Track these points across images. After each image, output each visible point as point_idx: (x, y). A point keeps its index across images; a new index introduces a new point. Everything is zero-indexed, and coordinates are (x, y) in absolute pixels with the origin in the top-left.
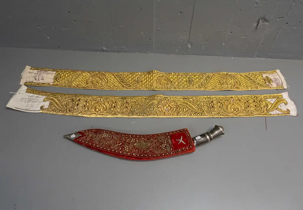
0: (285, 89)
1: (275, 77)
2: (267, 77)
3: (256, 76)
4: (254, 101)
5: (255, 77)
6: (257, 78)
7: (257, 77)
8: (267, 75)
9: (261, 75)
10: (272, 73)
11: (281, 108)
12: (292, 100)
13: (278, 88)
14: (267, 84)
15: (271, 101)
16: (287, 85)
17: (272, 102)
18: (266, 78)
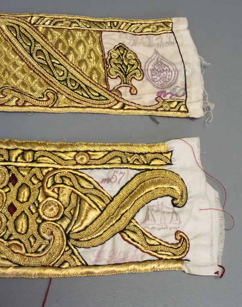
0: (193, 119)
1: (160, 50)
2: (121, 47)
3: (67, 37)
4: (13, 180)
5: (60, 41)
6: (71, 49)
7: (71, 42)
8: (127, 40)
9: (97, 36)
10: (153, 33)
11: (148, 227)
12: (211, 179)
13: (159, 113)
14: (113, 83)
15: (108, 180)
16: (204, 99)
17: (111, 190)
18: (115, 54)
